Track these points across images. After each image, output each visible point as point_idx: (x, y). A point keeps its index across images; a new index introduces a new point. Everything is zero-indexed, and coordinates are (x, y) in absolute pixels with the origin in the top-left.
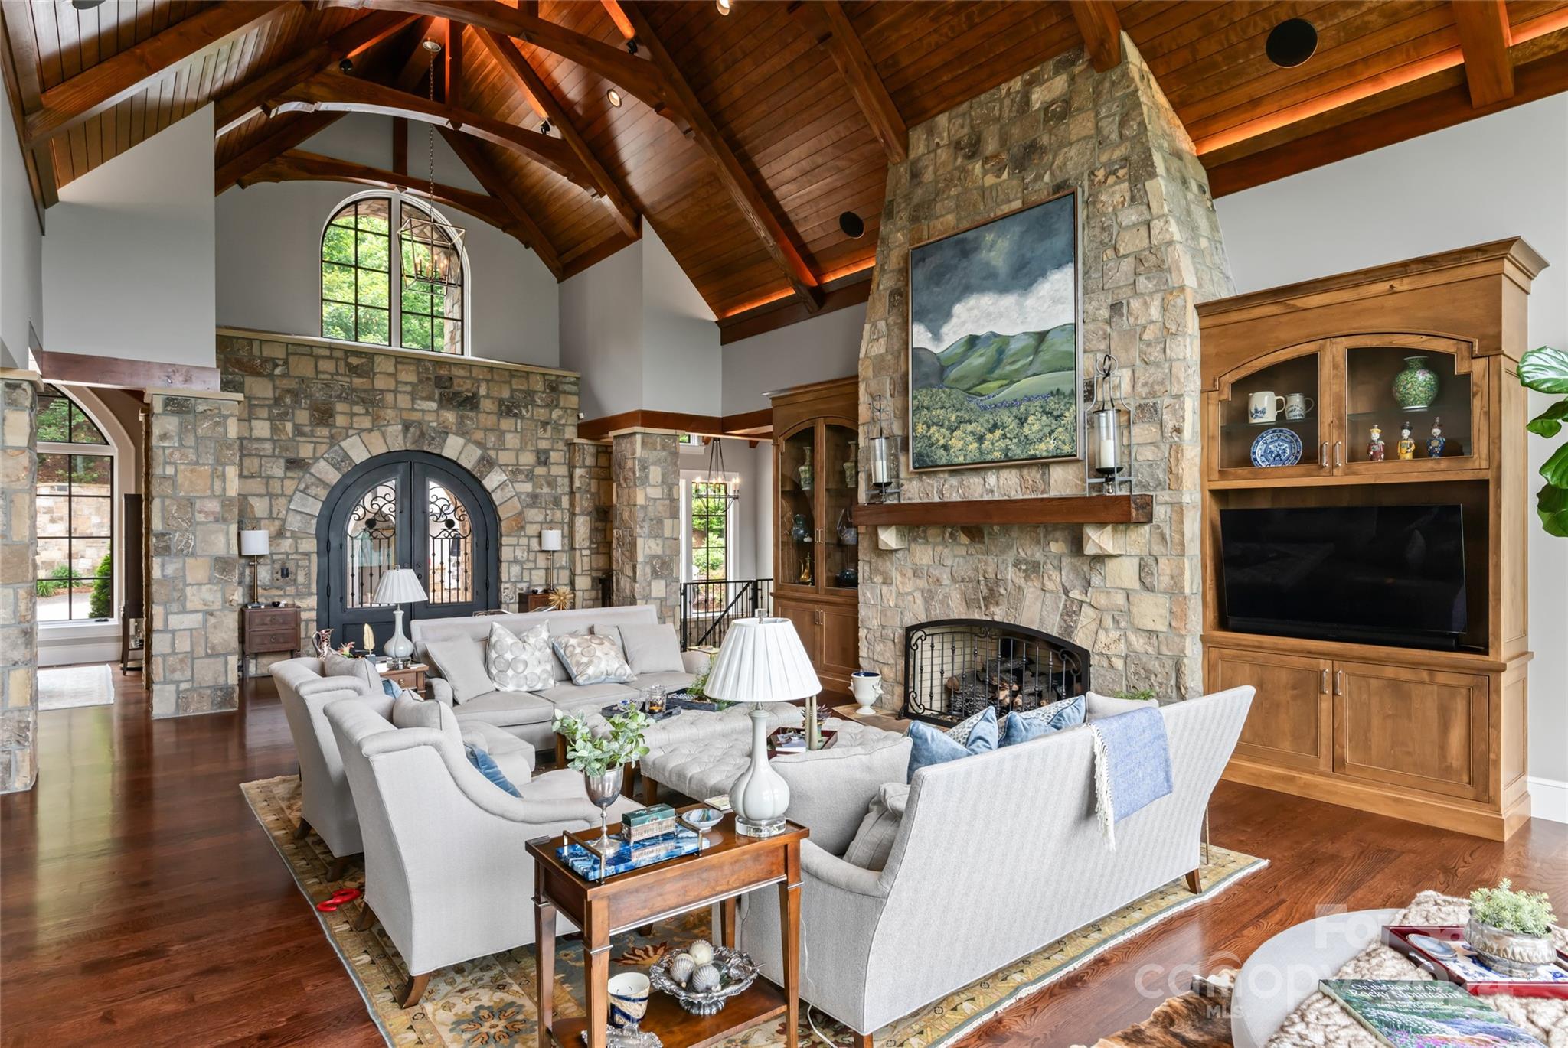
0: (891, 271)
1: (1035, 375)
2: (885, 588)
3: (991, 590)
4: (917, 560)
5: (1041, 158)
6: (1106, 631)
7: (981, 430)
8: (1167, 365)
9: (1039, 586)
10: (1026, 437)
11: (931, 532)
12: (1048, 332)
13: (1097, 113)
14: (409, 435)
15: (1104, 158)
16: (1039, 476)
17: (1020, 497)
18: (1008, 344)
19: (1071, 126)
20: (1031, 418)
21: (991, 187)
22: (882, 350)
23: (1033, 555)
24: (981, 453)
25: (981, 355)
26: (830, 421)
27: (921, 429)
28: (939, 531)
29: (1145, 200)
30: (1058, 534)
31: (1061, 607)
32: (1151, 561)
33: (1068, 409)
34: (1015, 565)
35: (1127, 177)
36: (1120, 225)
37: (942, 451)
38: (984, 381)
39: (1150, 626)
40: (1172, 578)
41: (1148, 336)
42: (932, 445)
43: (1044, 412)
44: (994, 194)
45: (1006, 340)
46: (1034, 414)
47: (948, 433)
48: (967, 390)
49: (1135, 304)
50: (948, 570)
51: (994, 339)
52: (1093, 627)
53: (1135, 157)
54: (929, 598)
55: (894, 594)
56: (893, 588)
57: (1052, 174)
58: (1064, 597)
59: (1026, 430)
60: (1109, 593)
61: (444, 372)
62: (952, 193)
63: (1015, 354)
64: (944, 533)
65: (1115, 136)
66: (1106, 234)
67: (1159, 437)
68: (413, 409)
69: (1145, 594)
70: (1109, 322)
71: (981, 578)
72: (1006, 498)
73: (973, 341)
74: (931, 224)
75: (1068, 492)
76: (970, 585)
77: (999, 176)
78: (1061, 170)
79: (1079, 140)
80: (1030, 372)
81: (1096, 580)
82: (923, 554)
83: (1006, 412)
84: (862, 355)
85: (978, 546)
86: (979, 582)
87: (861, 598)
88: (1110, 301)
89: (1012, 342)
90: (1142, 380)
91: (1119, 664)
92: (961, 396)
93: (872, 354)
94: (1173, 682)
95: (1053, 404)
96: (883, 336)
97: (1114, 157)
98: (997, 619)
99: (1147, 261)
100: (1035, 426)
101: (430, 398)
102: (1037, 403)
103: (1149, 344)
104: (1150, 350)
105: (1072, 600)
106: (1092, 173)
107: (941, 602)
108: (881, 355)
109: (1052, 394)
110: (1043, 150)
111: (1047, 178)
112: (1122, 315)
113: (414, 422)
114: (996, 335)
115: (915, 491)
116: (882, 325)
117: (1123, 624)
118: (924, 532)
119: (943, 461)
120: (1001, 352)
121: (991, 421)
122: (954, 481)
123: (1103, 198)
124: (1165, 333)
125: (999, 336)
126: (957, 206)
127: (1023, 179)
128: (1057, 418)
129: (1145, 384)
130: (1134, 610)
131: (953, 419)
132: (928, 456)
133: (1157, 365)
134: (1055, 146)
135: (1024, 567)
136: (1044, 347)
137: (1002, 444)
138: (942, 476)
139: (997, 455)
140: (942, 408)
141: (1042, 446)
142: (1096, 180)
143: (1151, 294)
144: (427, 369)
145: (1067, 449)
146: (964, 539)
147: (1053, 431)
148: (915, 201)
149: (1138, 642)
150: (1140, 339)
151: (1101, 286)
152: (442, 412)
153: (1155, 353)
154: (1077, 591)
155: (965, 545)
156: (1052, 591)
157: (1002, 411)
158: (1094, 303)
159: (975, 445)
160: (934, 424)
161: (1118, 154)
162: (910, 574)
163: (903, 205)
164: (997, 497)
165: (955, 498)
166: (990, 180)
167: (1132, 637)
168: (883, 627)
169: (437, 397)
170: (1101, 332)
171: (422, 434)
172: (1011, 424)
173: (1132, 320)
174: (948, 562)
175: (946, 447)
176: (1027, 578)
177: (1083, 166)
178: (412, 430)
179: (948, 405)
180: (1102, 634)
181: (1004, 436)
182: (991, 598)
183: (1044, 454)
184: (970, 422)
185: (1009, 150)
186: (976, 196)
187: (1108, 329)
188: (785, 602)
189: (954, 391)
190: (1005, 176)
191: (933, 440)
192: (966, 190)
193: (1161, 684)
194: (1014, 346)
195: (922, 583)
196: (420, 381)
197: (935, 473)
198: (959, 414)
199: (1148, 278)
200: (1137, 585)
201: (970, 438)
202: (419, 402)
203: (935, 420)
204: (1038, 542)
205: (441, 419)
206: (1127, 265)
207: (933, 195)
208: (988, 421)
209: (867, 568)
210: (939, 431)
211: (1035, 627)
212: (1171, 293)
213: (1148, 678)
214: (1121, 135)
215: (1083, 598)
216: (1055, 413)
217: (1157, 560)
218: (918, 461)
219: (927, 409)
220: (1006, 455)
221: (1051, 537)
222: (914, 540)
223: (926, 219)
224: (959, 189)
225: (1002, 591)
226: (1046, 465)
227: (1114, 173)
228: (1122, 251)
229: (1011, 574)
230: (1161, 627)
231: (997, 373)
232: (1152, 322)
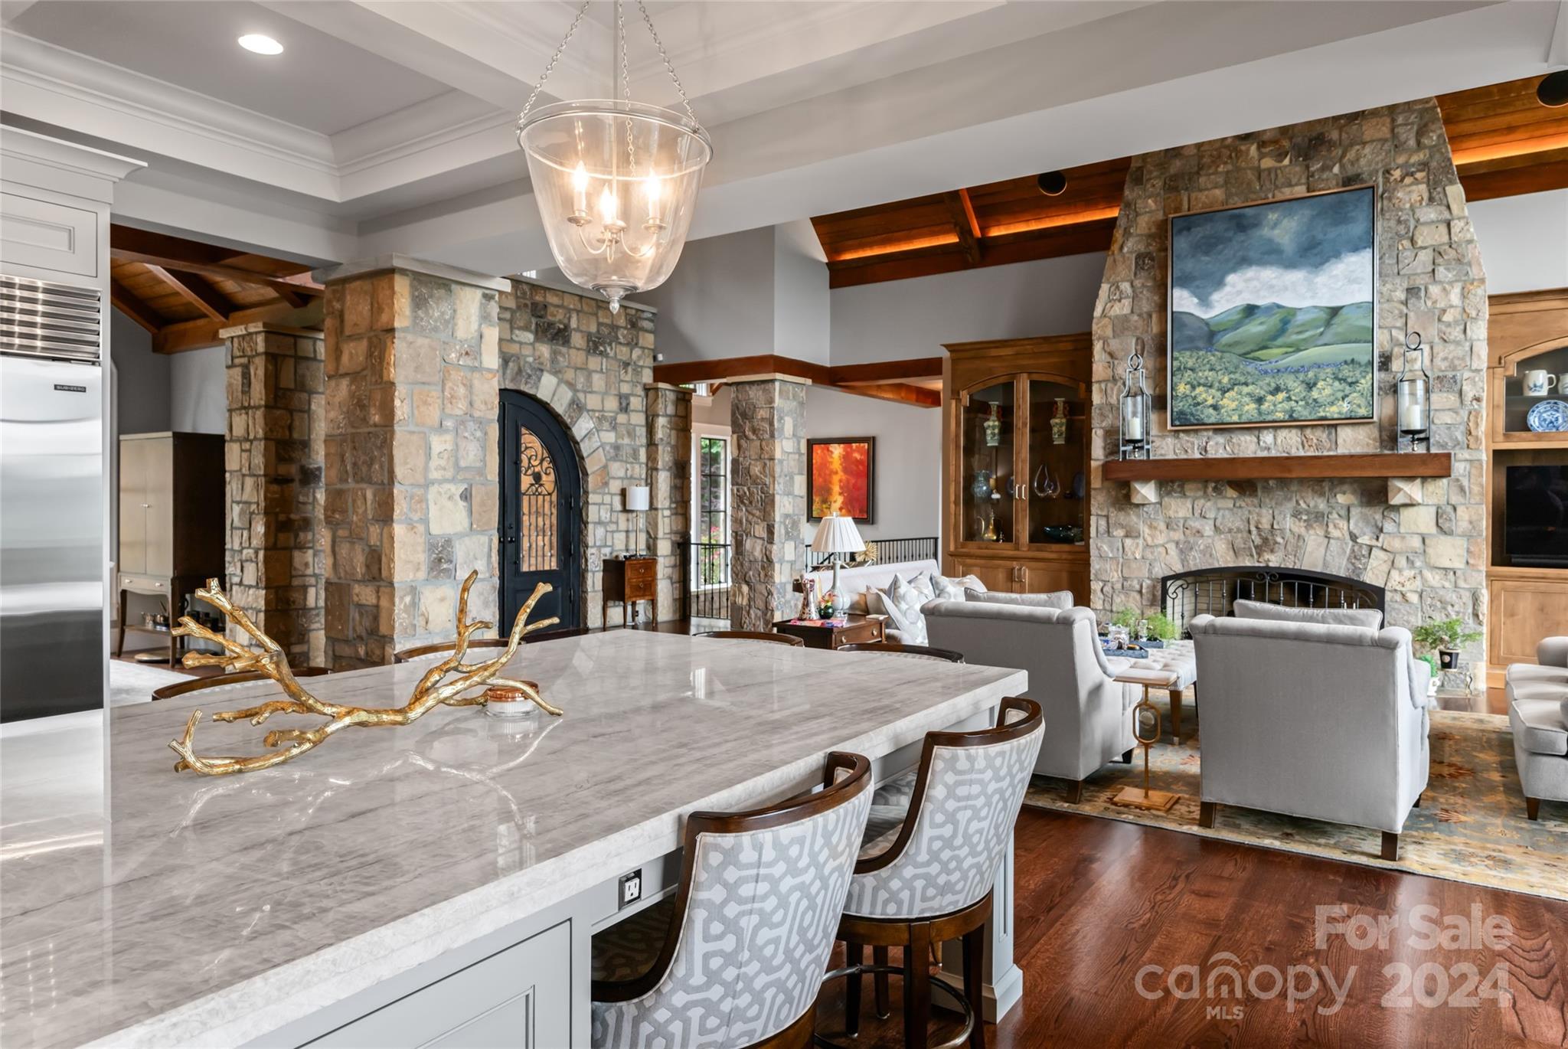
0: (1138, 235)
1: (1326, 345)
2: (1128, 542)
3: (1265, 540)
4: (1171, 513)
5: (1329, 150)
6: (1400, 571)
7: (1259, 392)
8: (1468, 344)
9: (1321, 532)
10: (1315, 400)
11: (1189, 488)
12: (1342, 308)
13: (1393, 120)
14: (508, 371)
15: (1401, 160)
16: (1325, 436)
17: (1302, 453)
18: (1294, 315)
19: (1364, 128)
20: (1320, 384)
21: (1269, 170)
22: (1127, 311)
23: (1316, 506)
24: (1260, 413)
25: (1261, 323)
26: (1036, 377)
27: (1182, 389)
28: (1200, 486)
29: (1445, 202)
30: (1346, 487)
31: (1348, 551)
32: (1449, 509)
33: (1364, 377)
34: (1294, 516)
35: (1425, 180)
36: (1418, 221)
37: (1211, 411)
38: (1265, 347)
39: (1447, 564)
40: (1471, 522)
41: (1447, 317)
42: (1198, 404)
43: (1336, 378)
44: (1273, 176)
45: (1293, 312)
46: (1325, 380)
47: (1219, 394)
48: (1244, 355)
49: (1434, 290)
50: (1211, 522)
51: (1277, 310)
52: (1385, 568)
53: (1434, 164)
54: (1184, 550)
55: (1141, 546)
56: (1141, 541)
57: (1342, 167)
58: (1351, 543)
59: (1315, 394)
60: (1403, 538)
61: (538, 298)
62: (1221, 169)
63: (1303, 325)
64: (1206, 487)
65: (1412, 143)
66: (1403, 227)
67: (1458, 404)
68: (512, 340)
69: (1443, 538)
70: (1406, 303)
71: (1253, 529)
72: (1285, 455)
73: (1250, 310)
74: (1193, 195)
75: (1358, 450)
76: (1240, 535)
77: (1281, 161)
78: (1352, 164)
79: (1372, 141)
80: (1320, 342)
81: (1389, 526)
82: (1179, 507)
83: (1292, 377)
84: (1097, 313)
85: (1248, 500)
86: (1250, 532)
87: (1093, 552)
88: (1405, 285)
89: (1298, 313)
90: (1441, 355)
91: (1414, 598)
92: (1235, 359)
93: (1112, 313)
94: (1470, 610)
95: (1346, 372)
96: (1127, 297)
97: (1412, 160)
98: (1271, 564)
99: (1446, 254)
100: (1324, 390)
101: (526, 328)
102: (1328, 370)
103: (1449, 325)
104: (1448, 330)
105: (1361, 546)
106: (1387, 172)
107: (1203, 552)
108: (1125, 315)
109: (1346, 362)
110: (1331, 144)
111: (1336, 169)
112: (1419, 298)
113: (513, 356)
114: (1279, 307)
115: (1167, 448)
116: (1125, 286)
117: (1418, 564)
118: (1182, 486)
119: (1212, 420)
120: (1285, 322)
121: (1273, 385)
122: (1220, 439)
123: (1400, 195)
124: (1465, 316)
125: (1283, 307)
126: (1226, 182)
127: (1308, 167)
128: (1351, 384)
129: (1445, 359)
130: (1429, 551)
131: (1225, 380)
132: (1192, 414)
133: (1458, 343)
134: (1346, 142)
135: (1305, 517)
136: (1336, 320)
137: (1286, 406)
138: (1205, 433)
139: (1280, 415)
140: (1211, 370)
141: (1334, 409)
142: (1392, 179)
143: (1451, 283)
144: (524, 293)
145: (1363, 412)
146: (1231, 493)
147: (1347, 396)
148: (1173, 170)
149: (1434, 579)
150: (1439, 320)
151: (1396, 271)
152: (537, 345)
153: (1456, 333)
154: (1366, 537)
155: (1232, 498)
156: (1338, 539)
157: (1285, 375)
158: (1389, 286)
159: (1253, 406)
160: (1199, 385)
161: (1414, 159)
162: (1162, 526)
163: (1155, 174)
164: (1273, 453)
165: (1221, 454)
166: (1268, 163)
167: (1428, 574)
168: (1125, 579)
169: (533, 327)
170: (1397, 312)
171: (520, 371)
172: (1298, 389)
173: (1429, 303)
174: (1211, 515)
175: (1215, 407)
176: (1309, 526)
177: (1377, 163)
178: (511, 364)
179: (1218, 368)
180: (1394, 574)
181: (1289, 399)
182: (1267, 544)
183: (1336, 416)
184: (1246, 384)
185: (1291, 139)
186: (1250, 175)
187: (1405, 310)
188: (969, 561)
189: (1227, 355)
190: (1286, 162)
191: (1199, 399)
192: (1238, 169)
193: (1458, 613)
194: (1300, 318)
195: (1178, 535)
196: (519, 307)
197: (1196, 431)
198: (1232, 376)
199: (1448, 269)
200: (1434, 530)
201: (1247, 399)
202: (517, 332)
203: (1202, 381)
204: (1322, 494)
205: (537, 353)
206: (1425, 256)
207: (1196, 169)
208: (1269, 384)
209: (1103, 523)
210: (1207, 392)
211: (1319, 570)
212: (1472, 284)
213: (1445, 609)
214: (1419, 143)
215: (1374, 543)
216: (1349, 380)
217: (1455, 509)
218: (1179, 419)
219: (1192, 370)
220: (1291, 416)
221: (1338, 489)
222: (1169, 494)
223: (1187, 189)
224: (1230, 167)
225: (1279, 539)
226: (1335, 426)
227: (1412, 174)
228: (1420, 243)
229: (1289, 523)
230: (1459, 564)
231: (1280, 341)
232: (1451, 306)
